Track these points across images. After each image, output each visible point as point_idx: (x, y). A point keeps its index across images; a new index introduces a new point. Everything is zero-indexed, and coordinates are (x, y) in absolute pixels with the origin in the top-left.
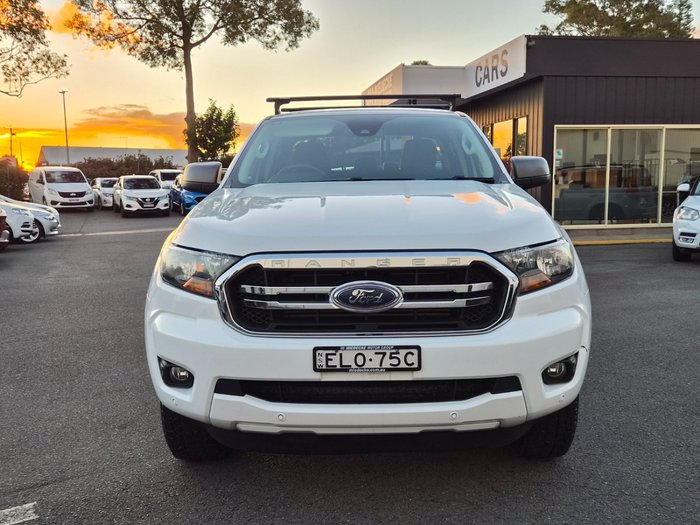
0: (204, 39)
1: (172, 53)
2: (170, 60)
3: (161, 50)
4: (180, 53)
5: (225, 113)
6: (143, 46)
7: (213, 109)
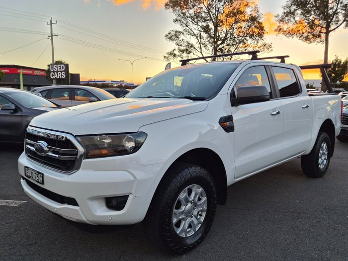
0: (338, 27)
1: (319, 36)
2: (318, 39)
3: (314, 35)
4: (323, 36)
5: (343, 61)
6: (306, 34)
7: (337, 60)
